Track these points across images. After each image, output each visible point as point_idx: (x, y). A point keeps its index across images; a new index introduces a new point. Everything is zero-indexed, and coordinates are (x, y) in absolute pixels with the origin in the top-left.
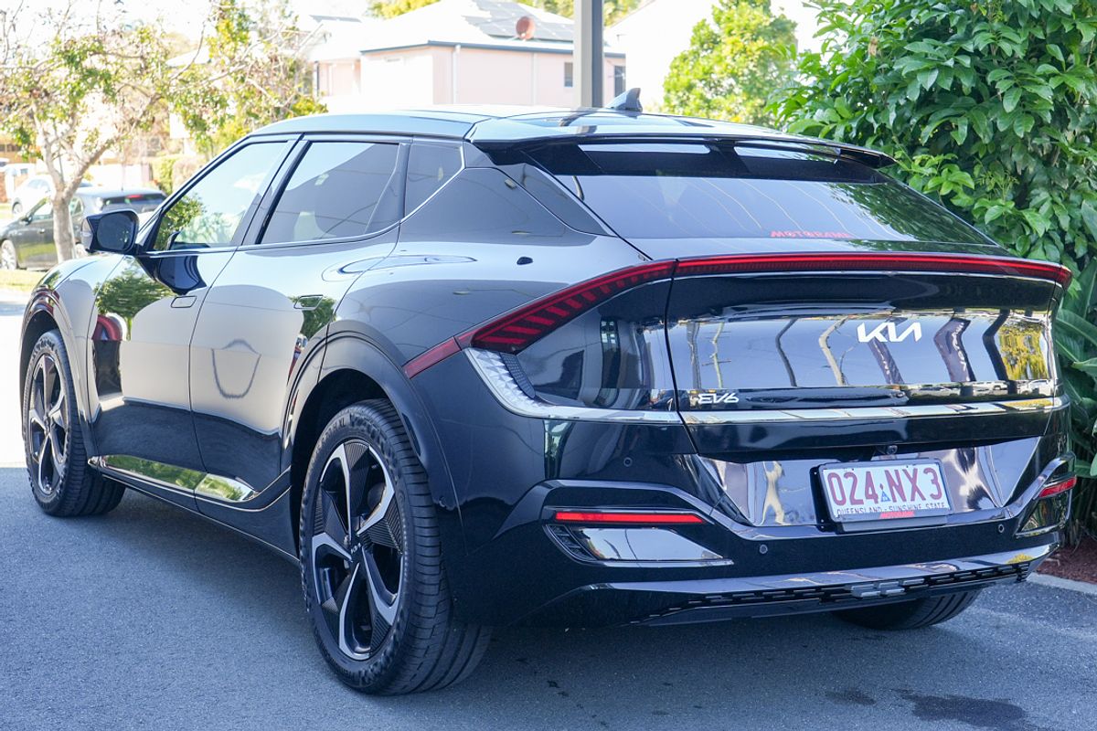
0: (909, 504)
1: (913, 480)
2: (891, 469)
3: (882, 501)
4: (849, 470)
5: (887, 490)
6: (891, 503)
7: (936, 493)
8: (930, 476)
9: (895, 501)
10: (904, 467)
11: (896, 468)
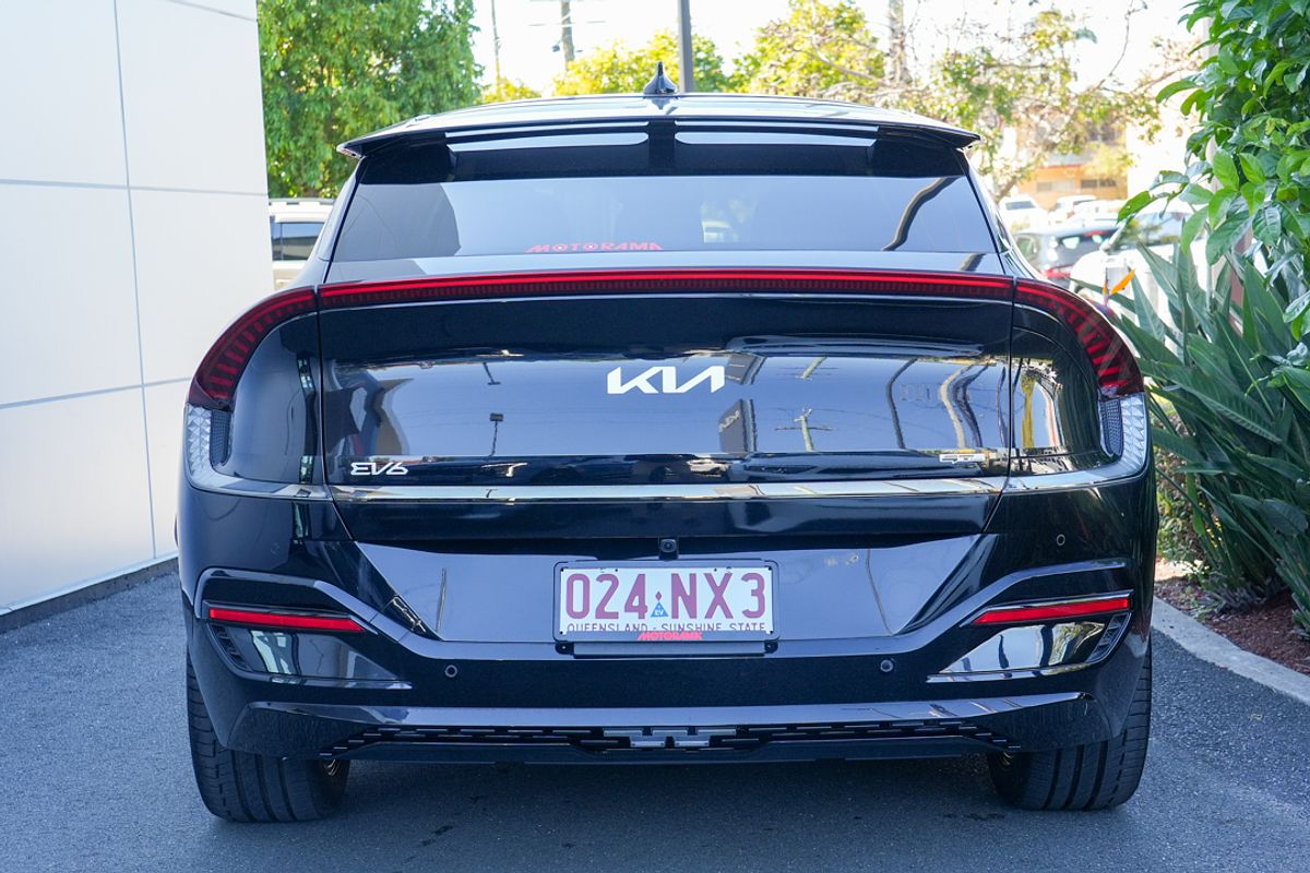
0: (700, 622)
1: (718, 590)
2: (684, 574)
3: (653, 615)
4: (607, 571)
5: (667, 602)
6: (669, 620)
7: (754, 608)
8: (754, 584)
9: (675, 615)
10: (710, 570)
11: (693, 571)
